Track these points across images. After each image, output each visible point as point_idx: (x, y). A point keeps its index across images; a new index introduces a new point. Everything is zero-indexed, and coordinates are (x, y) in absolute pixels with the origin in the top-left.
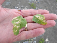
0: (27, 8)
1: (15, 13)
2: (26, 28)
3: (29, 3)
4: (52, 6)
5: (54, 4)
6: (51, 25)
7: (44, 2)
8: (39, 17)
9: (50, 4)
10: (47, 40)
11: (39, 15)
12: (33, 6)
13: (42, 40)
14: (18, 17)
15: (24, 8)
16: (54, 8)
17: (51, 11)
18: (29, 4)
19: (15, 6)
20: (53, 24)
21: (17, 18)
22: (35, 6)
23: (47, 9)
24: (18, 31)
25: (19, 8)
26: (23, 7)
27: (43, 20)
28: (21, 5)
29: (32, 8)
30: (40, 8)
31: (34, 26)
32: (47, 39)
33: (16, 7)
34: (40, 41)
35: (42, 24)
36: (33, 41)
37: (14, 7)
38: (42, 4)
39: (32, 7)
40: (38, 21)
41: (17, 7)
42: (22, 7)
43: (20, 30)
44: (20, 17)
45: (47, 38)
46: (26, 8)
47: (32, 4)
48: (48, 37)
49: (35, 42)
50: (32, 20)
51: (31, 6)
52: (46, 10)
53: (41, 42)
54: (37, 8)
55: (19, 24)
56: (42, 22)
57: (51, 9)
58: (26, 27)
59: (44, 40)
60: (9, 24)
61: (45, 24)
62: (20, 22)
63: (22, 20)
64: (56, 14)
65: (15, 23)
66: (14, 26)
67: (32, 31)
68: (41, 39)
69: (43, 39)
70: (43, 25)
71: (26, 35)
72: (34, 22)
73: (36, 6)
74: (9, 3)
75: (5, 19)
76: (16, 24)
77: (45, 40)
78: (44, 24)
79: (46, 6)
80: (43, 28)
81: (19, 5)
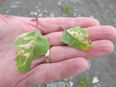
0: (56, 14)
1: (24, 26)
2: (48, 57)
3: (59, 3)
4: (108, 11)
5: (111, 6)
6: (103, 51)
7: (91, 3)
8: (77, 33)
9: (102, 5)
10: (95, 80)
11: (76, 29)
12: (68, 11)
13: (85, 79)
14: (29, 33)
15: (48, 15)
16: (112, 15)
17: (104, 21)
18: (59, 7)
19: (31, 11)
20: (107, 49)
21: (27, 36)
22: (72, 10)
23: (96, 16)
24: (29, 64)
25: (38, 14)
26: (46, 12)
27: (84, 40)
28: (42, 8)
29: (66, 15)
30: (83, 14)
31: (64, 53)
32: (97, 77)
33: (32, 13)
34: (82, 82)
35: (83, 49)
36: (68, 82)
37: (28, 12)
38: (87, 7)
39: (65, 13)
40: (74, 43)
41: (34, 12)
42: (44, 13)
43: (34, 62)
44: (35, 33)
45: (95, 77)
46: (52, 15)
47: (66, 5)
48: (97, 74)
49: (72, 84)
50: (62, 40)
51: (63, 11)
52: (95, 18)
53: (83, 84)
54: (75, 15)
55: (31, 48)
56: (82, 44)
57: (105, 17)
58: (46, 55)
59: (89, 80)
60: (10, 48)
61: (88, 49)
62: (33, 43)
63: (39, 39)
64: (115, 27)
65: (21, 46)
66: (20, 53)
67: (59, 64)
68: (83, 79)
69: (88, 78)
70: (85, 51)
71: (46, 74)
72: (65, 45)
73: (74, 11)
74: (17, 4)
75: (3, 37)
76: (23, 48)
77: (92, 79)
78: (86, 49)
79: (94, 11)
80: (85, 58)
81: (38, 8)
